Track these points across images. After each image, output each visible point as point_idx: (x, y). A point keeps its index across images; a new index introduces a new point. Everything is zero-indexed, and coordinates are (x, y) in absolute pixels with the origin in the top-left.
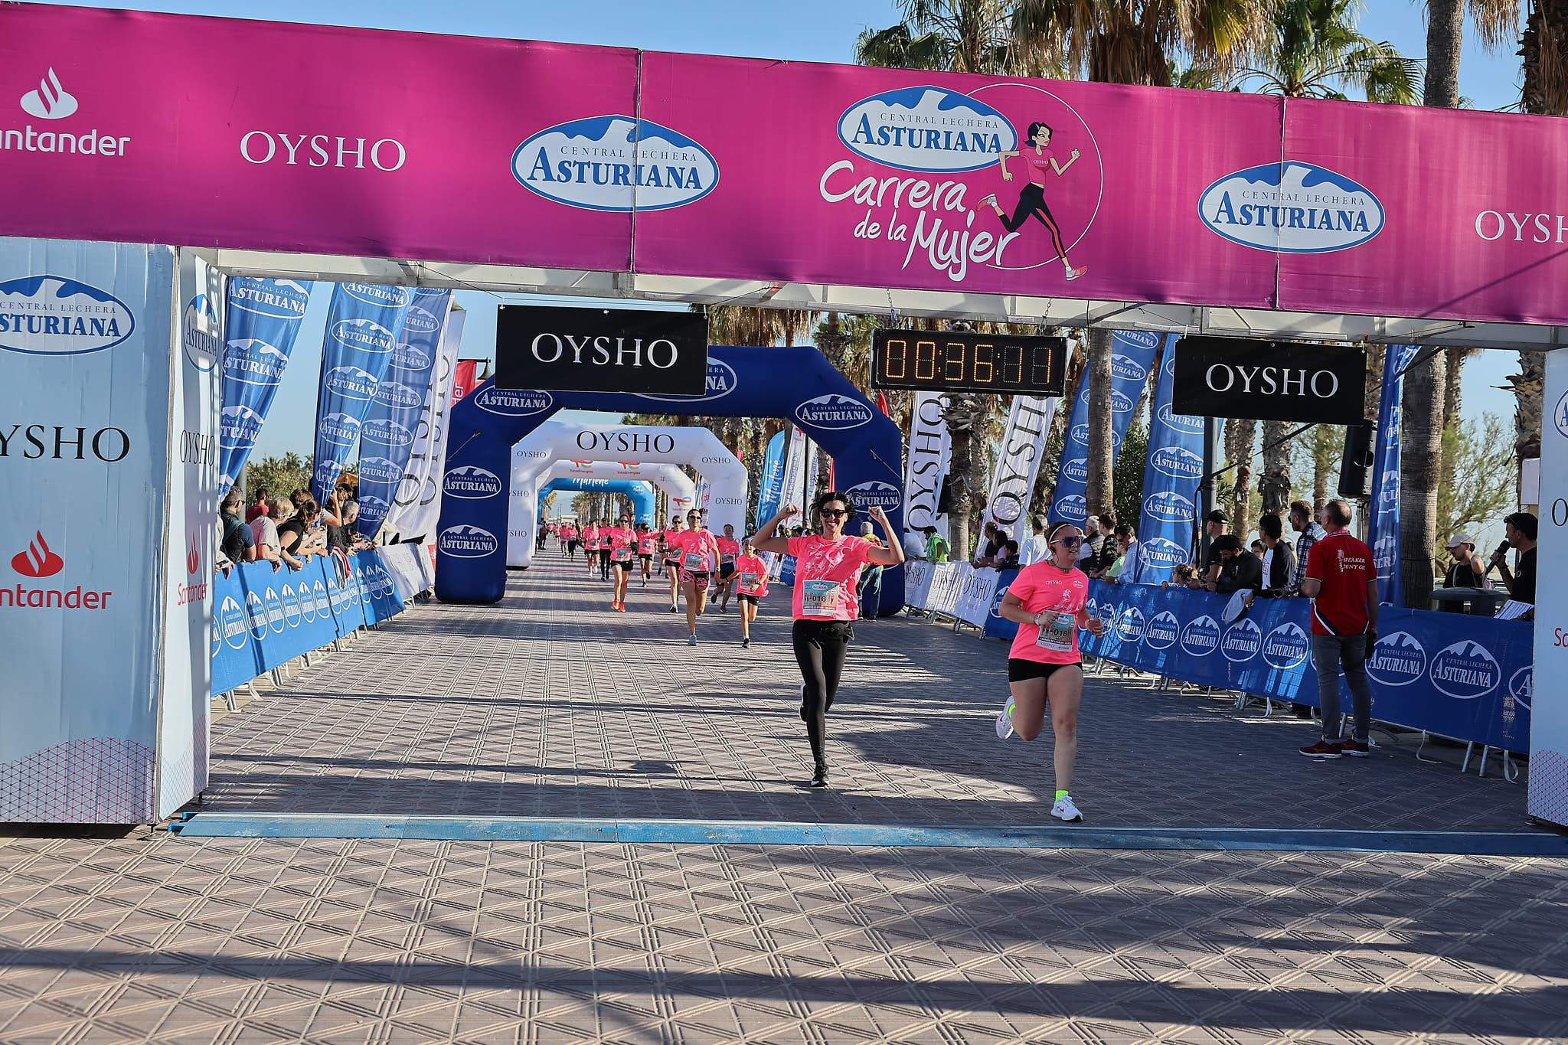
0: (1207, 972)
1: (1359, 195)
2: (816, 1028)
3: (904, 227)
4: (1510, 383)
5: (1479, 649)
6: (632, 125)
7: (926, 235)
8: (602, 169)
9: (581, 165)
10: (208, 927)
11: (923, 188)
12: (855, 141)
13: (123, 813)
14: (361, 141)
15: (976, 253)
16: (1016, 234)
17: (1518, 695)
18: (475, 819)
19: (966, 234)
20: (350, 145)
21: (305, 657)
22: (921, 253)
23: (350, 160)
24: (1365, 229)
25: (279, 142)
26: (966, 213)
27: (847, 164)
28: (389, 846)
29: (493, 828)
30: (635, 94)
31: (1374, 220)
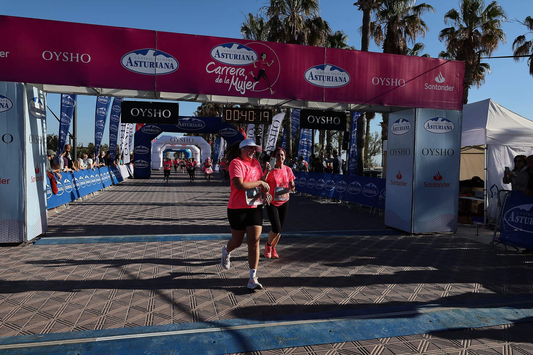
0: (305, 273)
1: (344, 73)
2: (195, 297)
3: (229, 80)
4: (380, 124)
5: (373, 185)
6: (154, 51)
7: (235, 81)
8: (147, 63)
9: (141, 62)
10: (28, 273)
11: (233, 70)
12: (215, 57)
13: (16, 240)
14: (78, 54)
15: (248, 87)
16: (258, 82)
17: (382, 196)
18: (119, 236)
19: (245, 82)
20: (75, 55)
21: (93, 193)
22: (233, 87)
23: (75, 60)
24: (346, 82)
25: (54, 54)
26: (245, 76)
27: (213, 63)
28: (93, 245)
29: (124, 238)
30: (155, 43)
31: (348, 79)
